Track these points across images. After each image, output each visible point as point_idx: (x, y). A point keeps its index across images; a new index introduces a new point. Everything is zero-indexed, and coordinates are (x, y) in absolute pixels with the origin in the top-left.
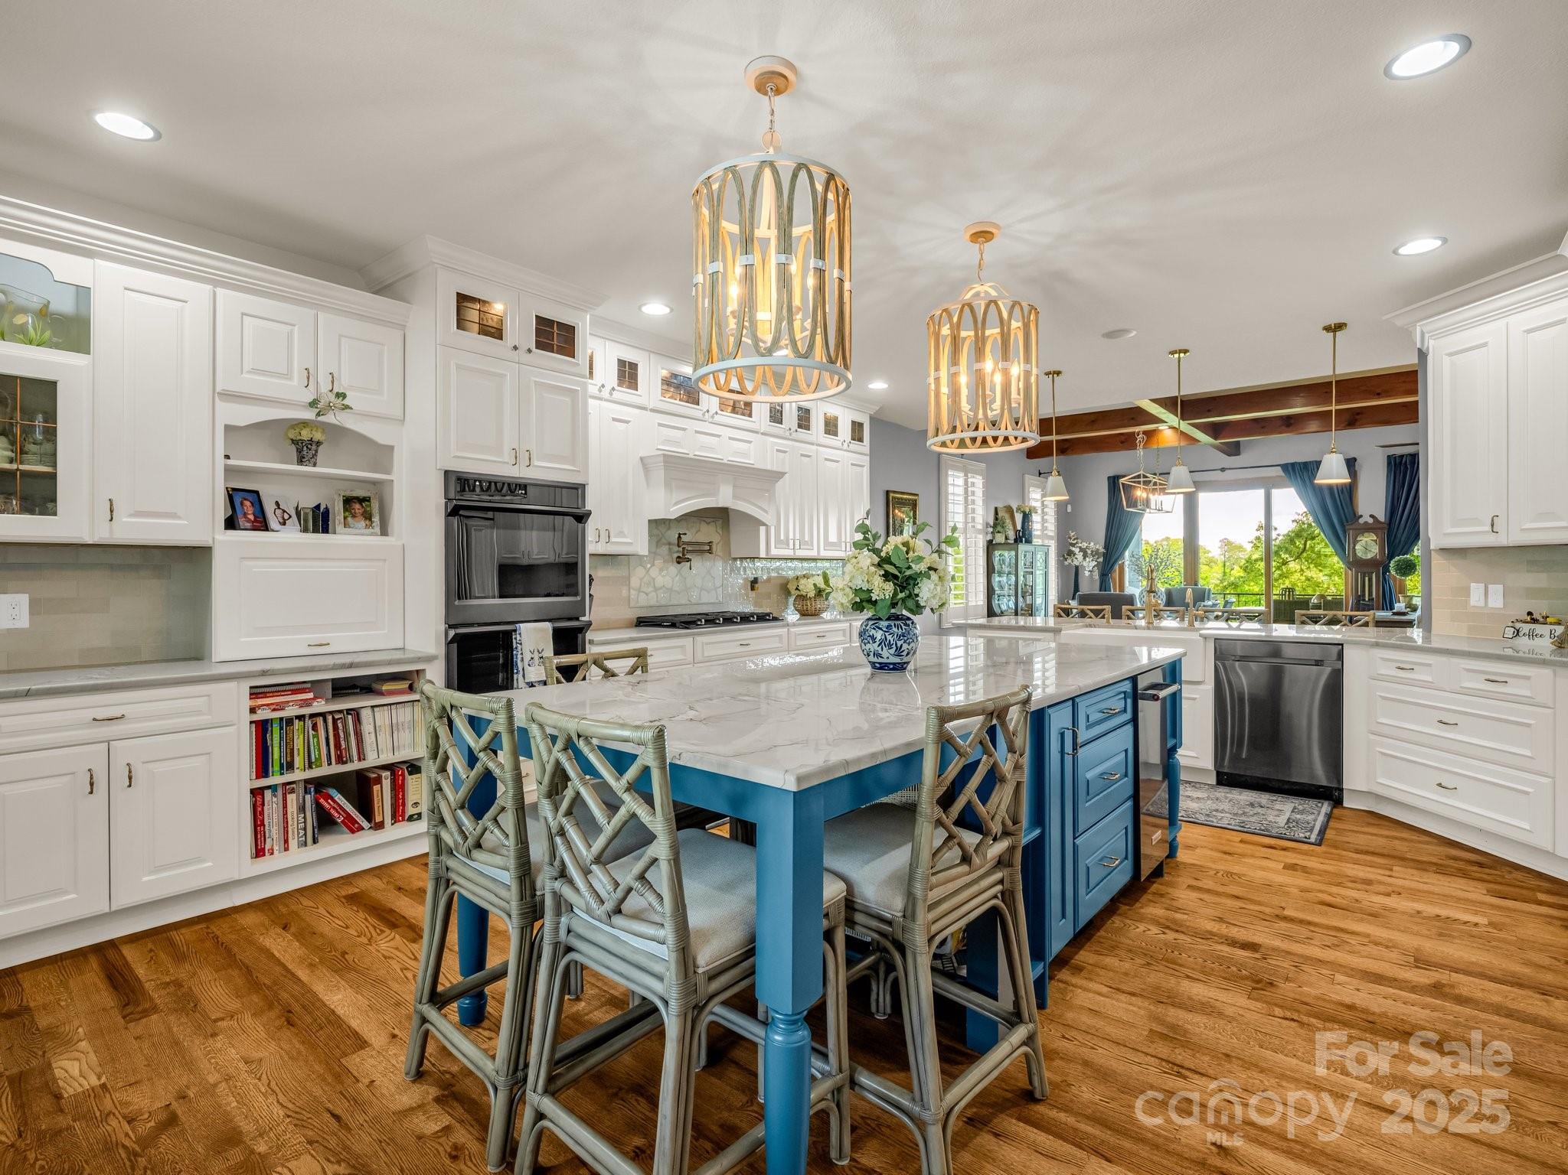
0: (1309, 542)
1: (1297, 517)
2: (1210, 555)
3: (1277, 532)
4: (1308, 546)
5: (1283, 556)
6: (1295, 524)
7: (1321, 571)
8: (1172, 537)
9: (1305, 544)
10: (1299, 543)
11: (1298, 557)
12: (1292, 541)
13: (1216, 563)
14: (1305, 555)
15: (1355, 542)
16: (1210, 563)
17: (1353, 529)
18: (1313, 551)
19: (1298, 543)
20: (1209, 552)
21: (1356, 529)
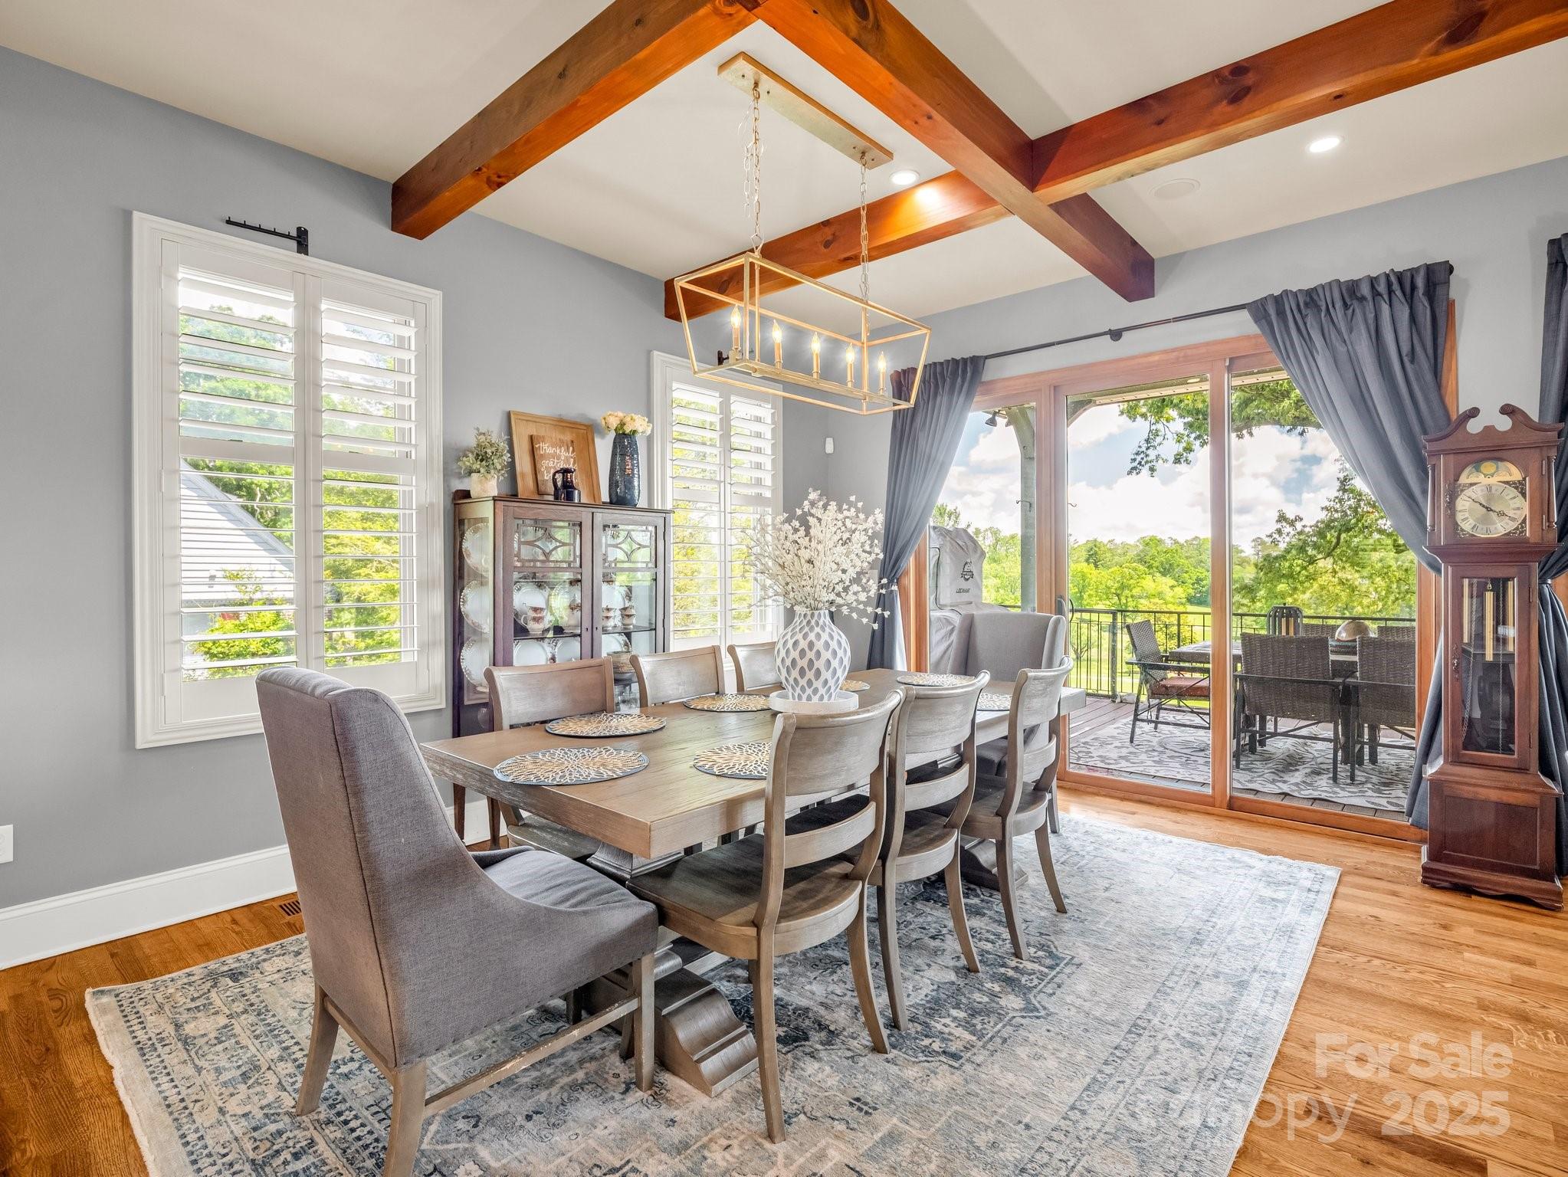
0: (1343, 536)
1: (1327, 504)
2: (1243, 555)
3: (1303, 523)
4: (1342, 540)
5: (1310, 553)
6: (1325, 512)
7: (1357, 571)
8: (1202, 537)
9: (1338, 538)
10: (1331, 536)
11: (1329, 555)
12: (1321, 534)
13: (1248, 563)
14: (1338, 551)
15: (1453, 494)
16: (1243, 562)
17: (1446, 453)
18: (1349, 547)
19: (1329, 537)
20: (1242, 551)
21: (1457, 452)
